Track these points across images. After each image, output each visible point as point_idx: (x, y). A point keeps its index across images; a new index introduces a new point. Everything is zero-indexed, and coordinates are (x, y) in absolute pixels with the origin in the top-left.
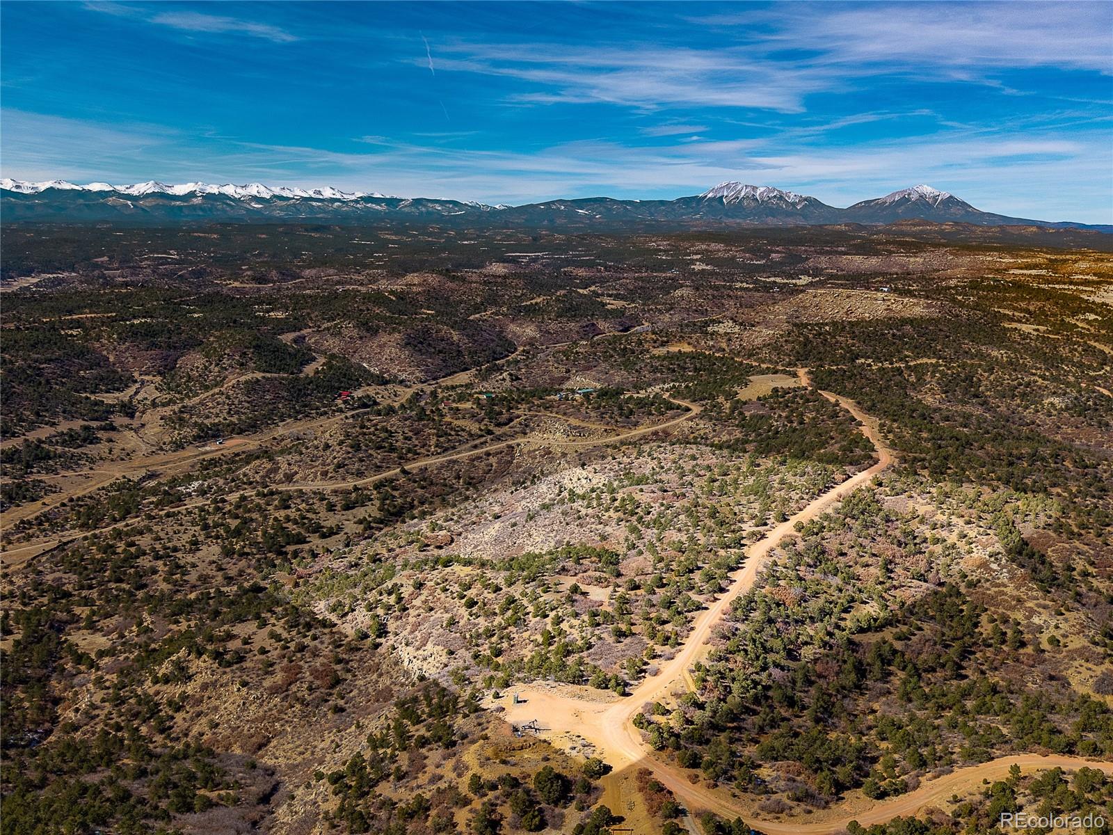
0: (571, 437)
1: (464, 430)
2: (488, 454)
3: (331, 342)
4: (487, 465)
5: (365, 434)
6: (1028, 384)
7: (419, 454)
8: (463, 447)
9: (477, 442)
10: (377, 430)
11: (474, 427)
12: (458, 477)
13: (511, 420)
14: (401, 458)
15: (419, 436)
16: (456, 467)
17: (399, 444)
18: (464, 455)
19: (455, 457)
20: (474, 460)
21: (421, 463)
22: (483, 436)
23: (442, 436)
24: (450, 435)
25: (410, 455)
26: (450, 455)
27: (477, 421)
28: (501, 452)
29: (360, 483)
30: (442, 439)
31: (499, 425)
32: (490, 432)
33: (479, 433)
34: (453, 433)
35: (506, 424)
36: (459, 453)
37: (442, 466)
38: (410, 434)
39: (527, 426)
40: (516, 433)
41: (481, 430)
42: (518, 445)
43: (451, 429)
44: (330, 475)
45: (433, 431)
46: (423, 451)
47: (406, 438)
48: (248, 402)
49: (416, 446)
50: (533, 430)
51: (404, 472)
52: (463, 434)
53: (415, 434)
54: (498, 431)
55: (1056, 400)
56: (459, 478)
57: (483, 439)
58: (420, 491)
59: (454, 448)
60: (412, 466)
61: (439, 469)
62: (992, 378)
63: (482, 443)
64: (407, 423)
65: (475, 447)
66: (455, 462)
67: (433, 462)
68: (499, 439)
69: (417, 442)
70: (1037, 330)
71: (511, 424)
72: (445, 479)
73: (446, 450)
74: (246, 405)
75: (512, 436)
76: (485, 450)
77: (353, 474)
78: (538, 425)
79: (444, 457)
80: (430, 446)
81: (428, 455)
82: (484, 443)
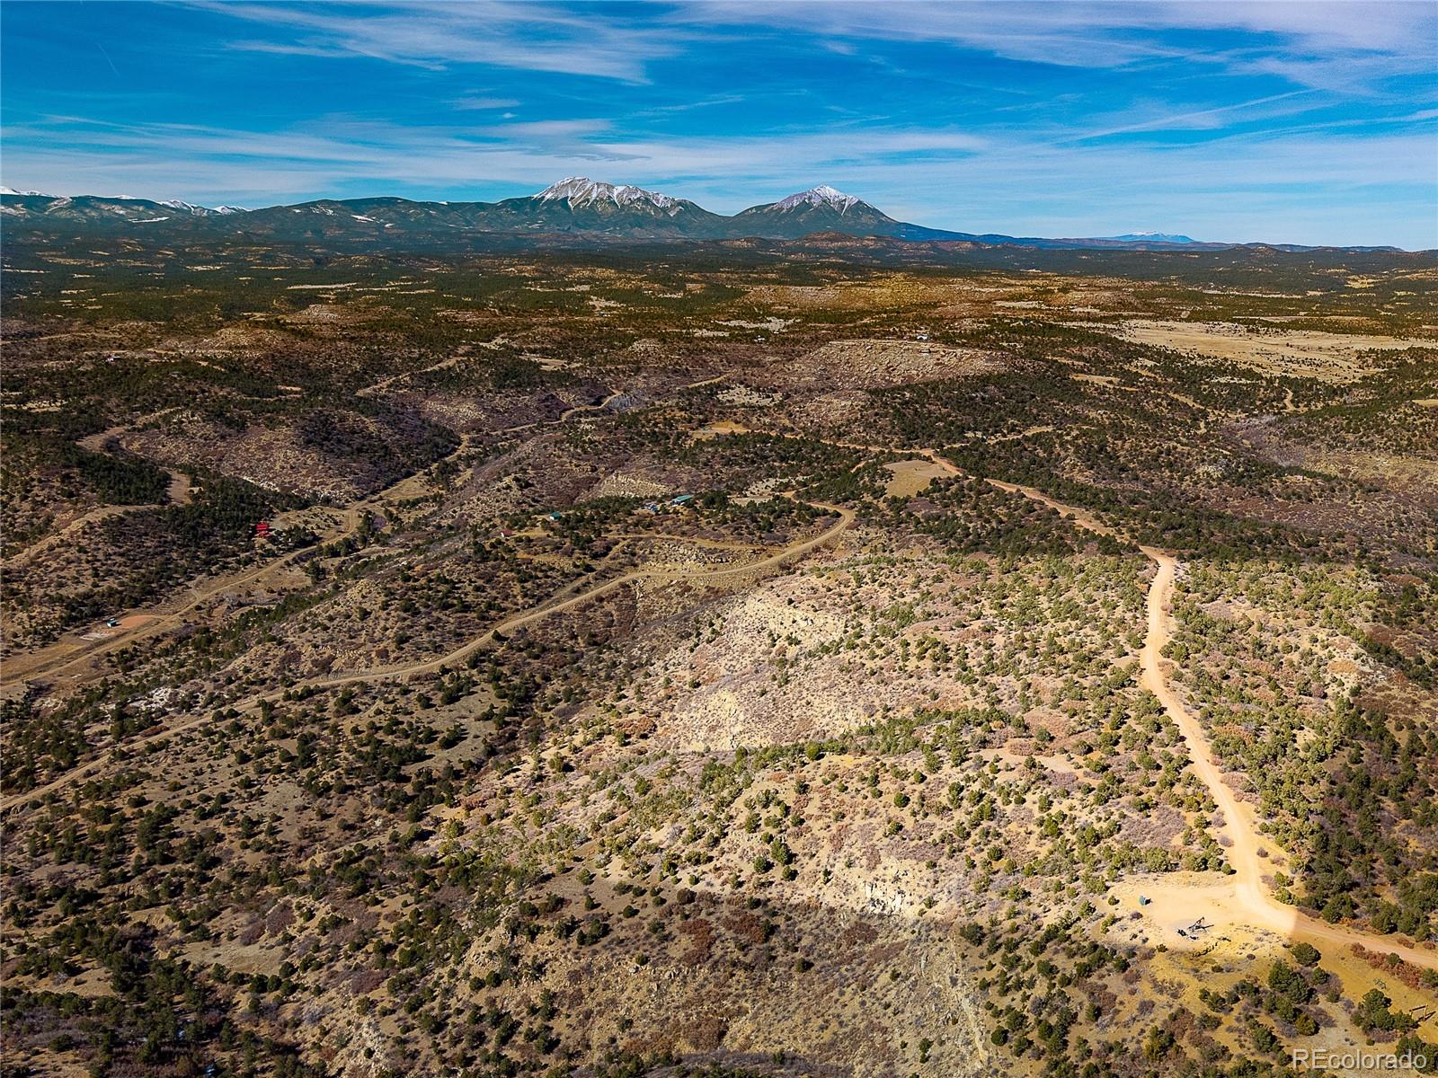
0: (709, 565)
1: (553, 569)
2: (600, 599)
3: (170, 446)
4: (606, 615)
5: (415, 589)
6: (1169, 452)
7: (505, 610)
8: (562, 593)
9: (578, 583)
11: (566, 564)
12: (574, 637)
13: (609, 549)
14: (483, 618)
15: (493, 584)
16: (565, 622)
17: (471, 598)
18: (567, 604)
19: (557, 608)
20: (584, 610)
21: (515, 622)
22: (580, 575)
23: (526, 581)
24: (537, 578)
25: (493, 613)
26: (548, 606)
27: (564, 554)
28: (616, 595)
29: (447, 660)
30: (528, 585)
31: (595, 556)
32: (589, 569)
33: (575, 570)
34: (540, 575)
35: (605, 555)
36: (559, 601)
37: (545, 623)
38: (481, 582)
39: (633, 554)
40: (623, 565)
41: (575, 566)
42: (635, 582)
43: (535, 569)
44: (393, 656)
45: (510, 574)
46: (508, 604)
47: (477, 589)
48: (122, 555)
49: (496, 598)
50: (645, 559)
51: (498, 637)
52: (554, 574)
53: (488, 582)
54: (600, 565)
55: (1211, 469)
56: (576, 637)
57: (583, 579)
58: (535, 662)
59: (549, 595)
60: (508, 626)
61: (544, 626)
62: (1127, 446)
63: (584, 585)
65: (578, 591)
66: (560, 615)
67: (530, 620)
68: (604, 576)
69: (494, 593)
70: (1111, 382)
71: (611, 554)
72: (557, 642)
73: (540, 600)
74: (119, 559)
75: (620, 570)
76: (592, 594)
77: (427, 650)
78: (651, 553)
79: (541, 610)
80: (515, 596)
81: (518, 610)
82: (587, 584)
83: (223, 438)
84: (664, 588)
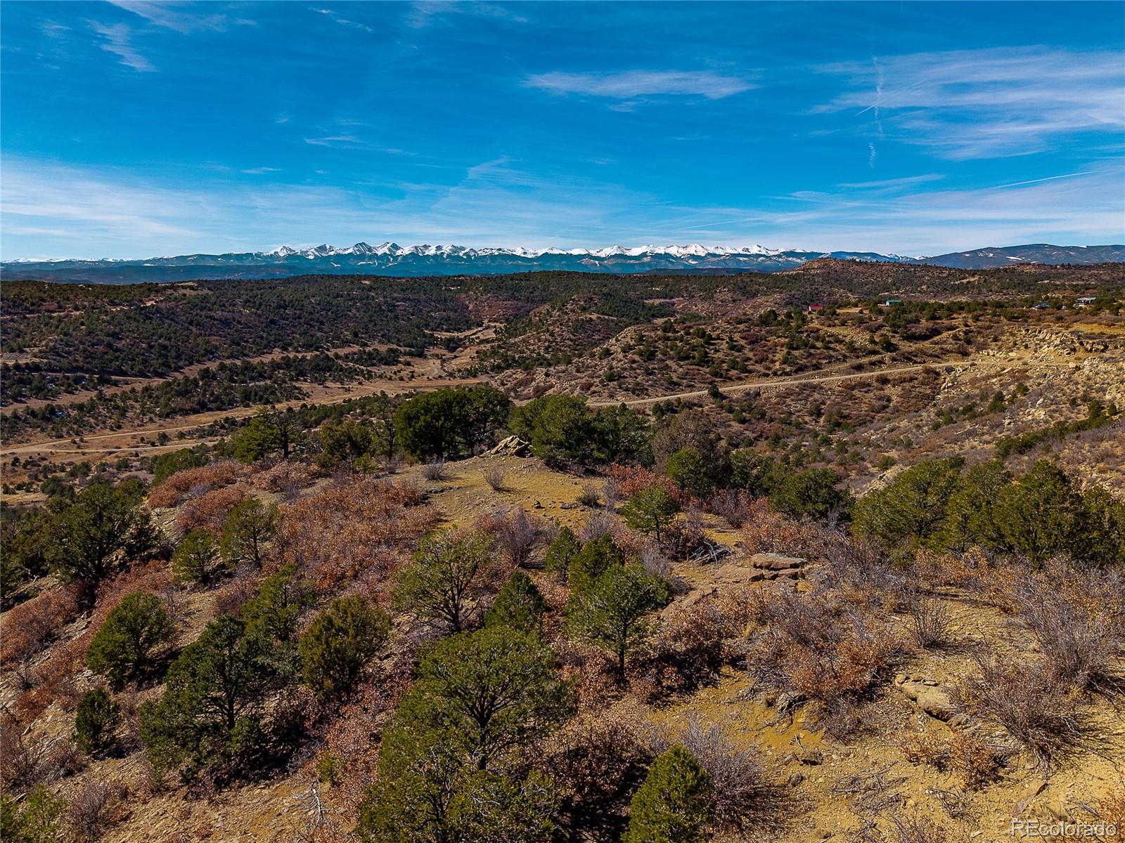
1: (840, 342)
2: (884, 381)
4: (880, 399)
5: (668, 339)
7: (750, 372)
8: (836, 367)
9: (865, 360)
10: (688, 334)
11: (861, 338)
12: (817, 413)
13: (936, 332)
14: (716, 374)
15: (756, 346)
16: (816, 396)
17: (720, 355)
18: (834, 378)
19: (816, 381)
20: (853, 388)
21: (752, 385)
22: (874, 352)
23: (797, 349)
24: (814, 347)
25: (733, 372)
26: (808, 377)
27: (867, 328)
28: (911, 379)
30: (796, 353)
31: (911, 338)
32: (889, 347)
33: (870, 347)
34: (819, 344)
35: (924, 338)
36: (826, 375)
37: (789, 393)
38: (743, 342)
39: (969, 342)
40: (947, 352)
41: (872, 341)
42: (949, 370)
43: (818, 339)
44: (593, 389)
45: (783, 340)
46: (758, 367)
47: (732, 348)
49: (749, 359)
50: (983, 347)
51: (715, 394)
52: (839, 347)
53: (752, 343)
54: (907, 347)
56: (819, 415)
57: (875, 357)
58: (736, 426)
59: (817, 367)
60: (734, 390)
61: (783, 396)
63: (873, 364)
64: (742, 326)
65: (859, 368)
66: (814, 388)
67: (772, 386)
68: (908, 358)
69: (750, 355)
71: (936, 338)
72: (791, 413)
73: (801, 369)
75: (938, 357)
76: (878, 373)
77: (627, 390)
78: (995, 340)
79: (795, 379)
80: (773, 362)
81: (767, 375)
82: (881, 362)
83: (734, 301)
84: (989, 377)
